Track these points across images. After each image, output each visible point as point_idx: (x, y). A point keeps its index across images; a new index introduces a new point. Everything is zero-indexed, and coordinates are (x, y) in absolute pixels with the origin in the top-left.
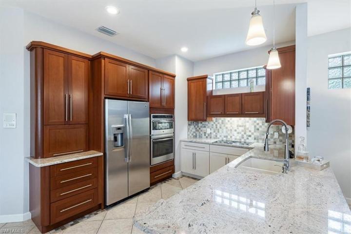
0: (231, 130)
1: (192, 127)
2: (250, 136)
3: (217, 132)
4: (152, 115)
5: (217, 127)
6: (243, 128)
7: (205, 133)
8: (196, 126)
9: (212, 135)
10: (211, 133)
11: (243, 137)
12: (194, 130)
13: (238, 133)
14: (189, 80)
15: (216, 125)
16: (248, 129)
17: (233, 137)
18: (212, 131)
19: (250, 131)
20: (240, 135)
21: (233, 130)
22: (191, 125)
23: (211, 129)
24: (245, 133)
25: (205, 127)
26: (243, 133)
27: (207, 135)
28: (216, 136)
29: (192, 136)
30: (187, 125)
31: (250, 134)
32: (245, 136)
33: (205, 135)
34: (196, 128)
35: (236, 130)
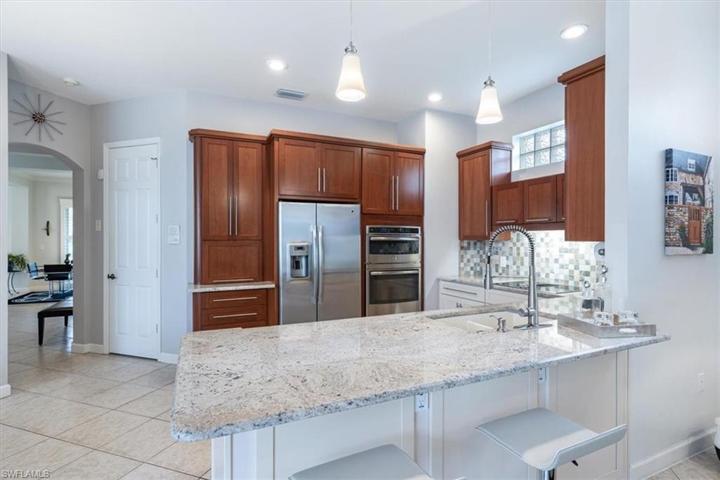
0: (547, 260)
1: (472, 252)
2: (587, 274)
3: (518, 263)
4: (367, 227)
5: (518, 254)
6: (571, 256)
7: (497, 266)
8: (481, 252)
9: (511, 271)
10: (508, 266)
11: (572, 277)
12: (477, 260)
13: (562, 267)
14: (460, 156)
15: (518, 249)
16: (583, 257)
17: (552, 276)
18: (510, 263)
19: (587, 263)
20: (566, 272)
21: (552, 261)
22: (468, 248)
23: (507, 259)
24: (577, 268)
25: (497, 253)
26: (571, 267)
27: (500, 271)
28: (518, 273)
29: (472, 272)
30: (458, 248)
31: (587, 268)
32: (576, 274)
33: (497, 271)
34: (481, 256)
35: (556, 261)
